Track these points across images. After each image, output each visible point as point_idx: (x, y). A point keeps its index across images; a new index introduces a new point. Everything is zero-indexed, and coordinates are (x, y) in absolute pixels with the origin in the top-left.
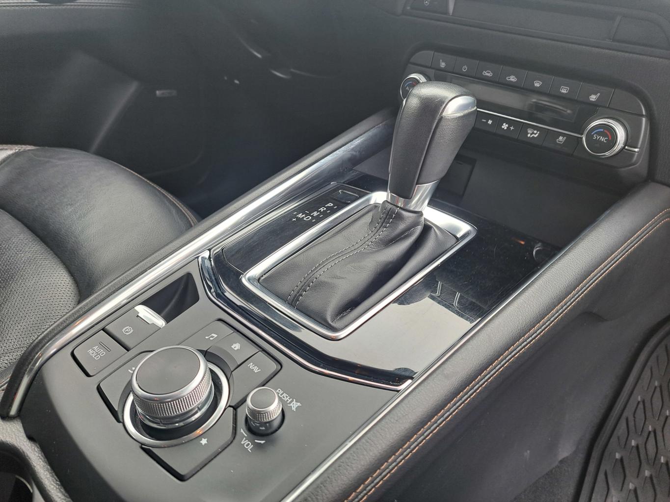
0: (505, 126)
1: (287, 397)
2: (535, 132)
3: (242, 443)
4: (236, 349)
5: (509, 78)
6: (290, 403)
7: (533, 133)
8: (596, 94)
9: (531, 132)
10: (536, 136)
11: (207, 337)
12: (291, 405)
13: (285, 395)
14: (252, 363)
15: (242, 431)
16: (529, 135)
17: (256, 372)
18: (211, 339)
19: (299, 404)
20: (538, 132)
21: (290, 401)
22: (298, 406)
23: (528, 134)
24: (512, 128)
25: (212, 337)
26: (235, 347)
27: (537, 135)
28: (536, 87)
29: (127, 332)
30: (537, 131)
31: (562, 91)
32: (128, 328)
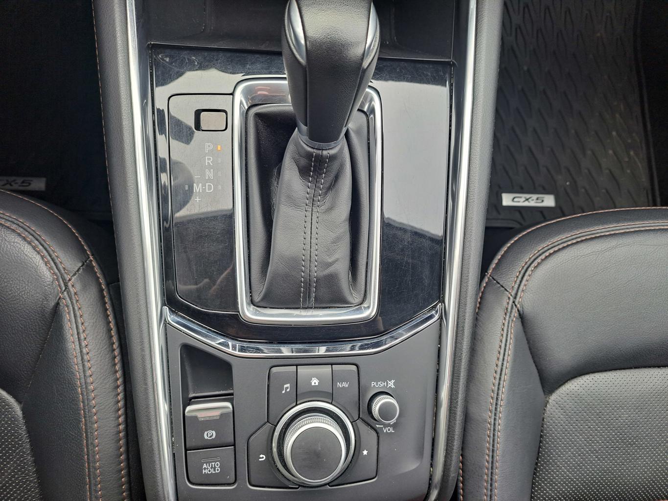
1: (381, 383)
3: (385, 431)
4: (317, 384)
11: (284, 392)
12: (389, 385)
13: (379, 383)
14: (338, 383)
15: (377, 426)
17: (347, 386)
18: (288, 390)
19: (393, 381)
21: (385, 384)
22: (394, 383)
25: (287, 388)
26: (315, 383)
29: (210, 437)
32: (208, 434)
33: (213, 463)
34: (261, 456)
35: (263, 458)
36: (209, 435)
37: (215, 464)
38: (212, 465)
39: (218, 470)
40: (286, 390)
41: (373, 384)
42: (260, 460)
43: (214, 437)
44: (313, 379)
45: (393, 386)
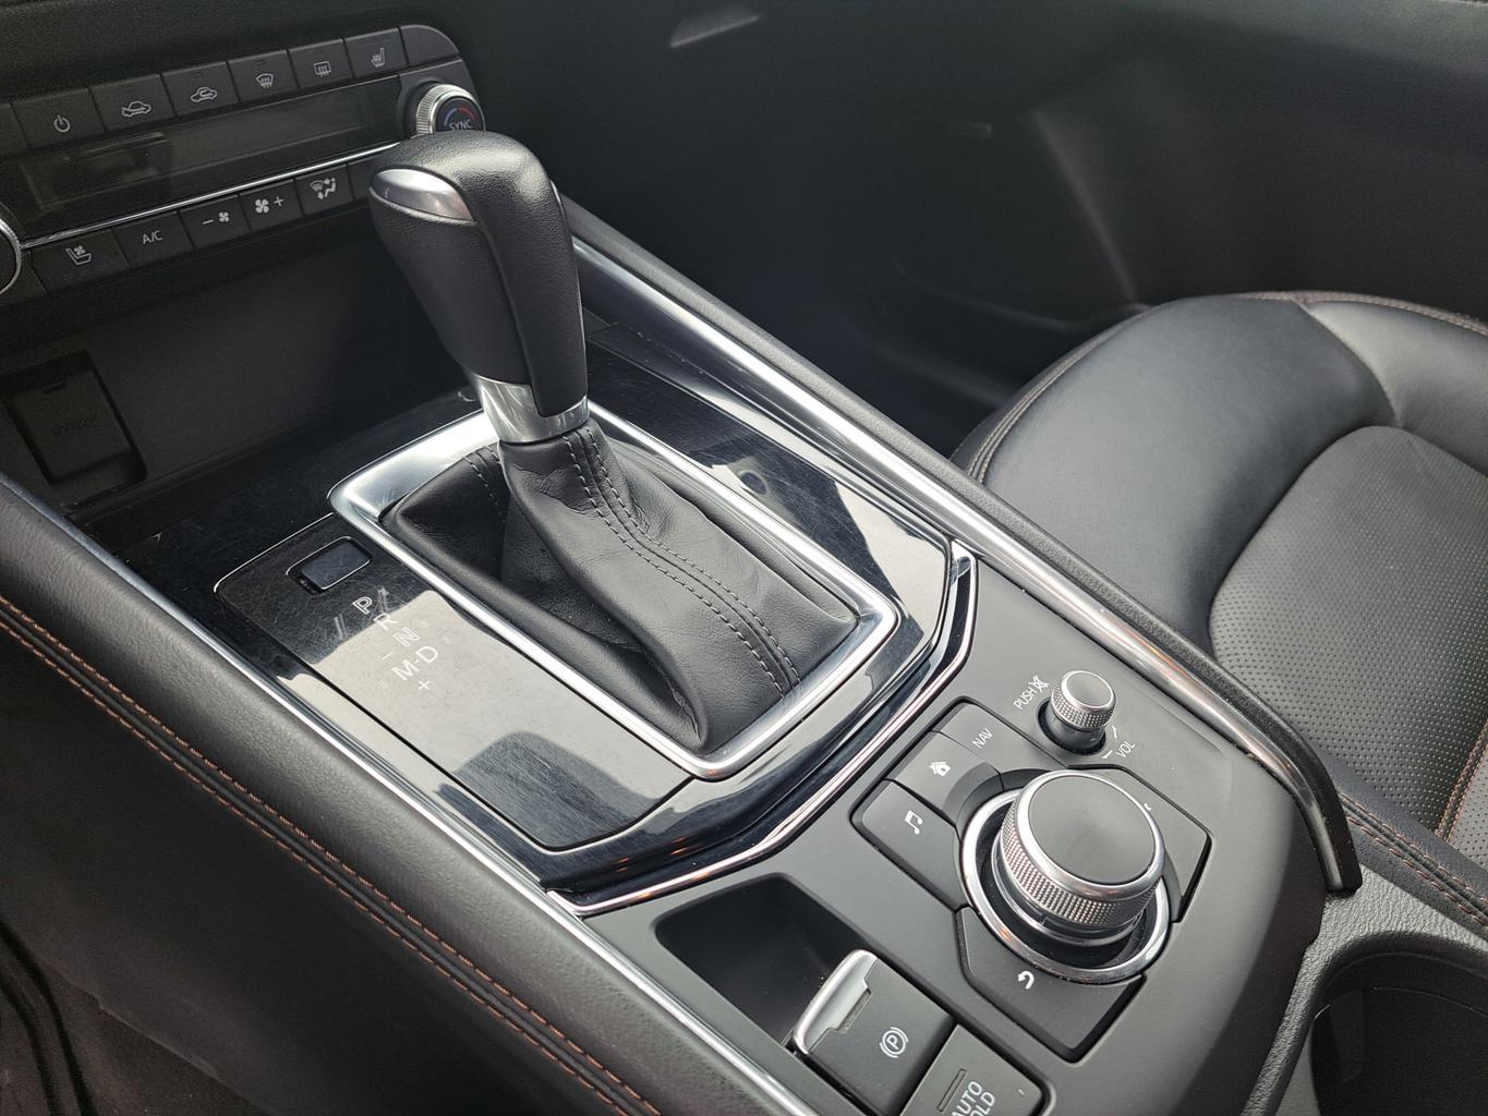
0: (262, 206)
1: (1027, 694)
2: (327, 182)
4: (948, 768)
5: (198, 97)
6: (1038, 690)
7: (326, 187)
8: (378, 52)
9: (320, 188)
10: (333, 189)
11: (917, 831)
12: (1040, 687)
13: (1023, 696)
15: (1105, 757)
16: (321, 196)
17: (990, 736)
18: (920, 821)
19: (1036, 678)
20: (333, 180)
21: (1032, 690)
23: (317, 192)
24: (279, 201)
25: (914, 820)
26: (943, 770)
27: (334, 186)
28: (268, 90)
29: (900, 1045)
30: (330, 178)
31: (321, 73)
32: (887, 1043)
33: (965, 1095)
34: (1021, 977)
35: (1027, 978)
36: (893, 1045)
37: (970, 1094)
38: (966, 1099)
39: (987, 1098)
40: (918, 826)
41: (1018, 704)
42: (1028, 986)
43: (905, 1039)
44: (932, 767)
45: (1046, 685)
